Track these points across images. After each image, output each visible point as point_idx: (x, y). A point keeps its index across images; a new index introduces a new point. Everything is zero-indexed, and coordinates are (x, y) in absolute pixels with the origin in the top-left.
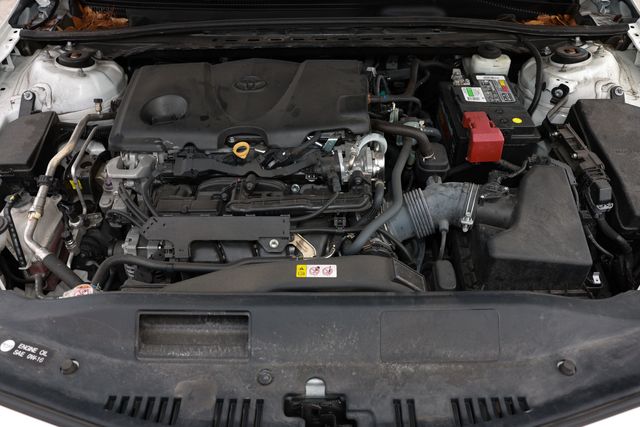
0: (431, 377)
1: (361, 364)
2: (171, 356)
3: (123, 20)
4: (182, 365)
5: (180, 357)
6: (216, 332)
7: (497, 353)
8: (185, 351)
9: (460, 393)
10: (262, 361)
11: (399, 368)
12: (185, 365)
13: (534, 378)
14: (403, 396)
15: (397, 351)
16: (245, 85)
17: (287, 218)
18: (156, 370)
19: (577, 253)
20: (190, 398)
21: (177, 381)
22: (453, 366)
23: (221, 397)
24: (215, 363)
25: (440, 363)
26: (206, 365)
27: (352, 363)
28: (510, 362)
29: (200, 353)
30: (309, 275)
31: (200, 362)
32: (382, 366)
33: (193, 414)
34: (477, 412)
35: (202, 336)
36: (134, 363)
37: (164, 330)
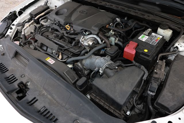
0: (47, 99)
1: (39, 86)
2: (16, 62)
7: (65, 105)
8: (18, 62)
9: (47, 106)
11: (44, 92)
12: (16, 65)
13: (65, 118)
14: (37, 98)
15: (46, 88)
18: (11, 63)
19: (119, 99)
20: (10, 71)
21: (12, 67)
22: (54, 100)
23: (13, 74)
24: (20, 68)
25: (52, 98)
27: (38, 85)
28: (66, 110)
29: (20, 64)
30: (48, 61)
31: (18, 66)
32: (42, 89)
34: (45, 113)
36: (11, 59)
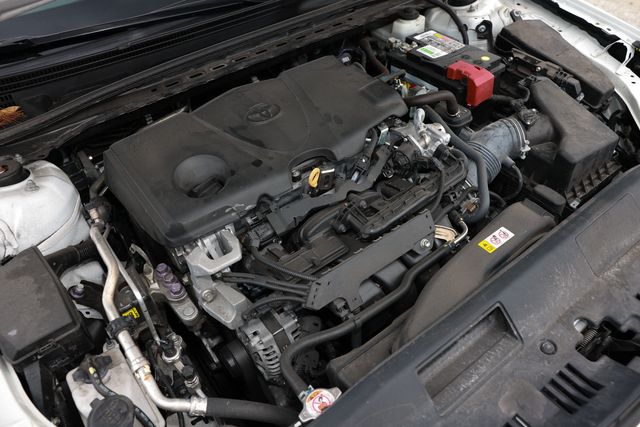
1: (589, 288)
2: (465, 390)
3: (13, 109)
4: (481, 389)
5: (473, 384)
6: (470, 343)
8: (471, 377)
10: (532, 337)
12: (484, 386)
16: (258, 115)
17: (427, 212)
18: (468, 412)
20: (522, 408)
21: (496, 404)
23: (541, 388)
24: (502, 366)
26: (499, 373)
27: (584, 292)
29: (483, 369)
32: (600, 280)
33: (541, 417)
35: (464, 355)
37: (430, 375)
